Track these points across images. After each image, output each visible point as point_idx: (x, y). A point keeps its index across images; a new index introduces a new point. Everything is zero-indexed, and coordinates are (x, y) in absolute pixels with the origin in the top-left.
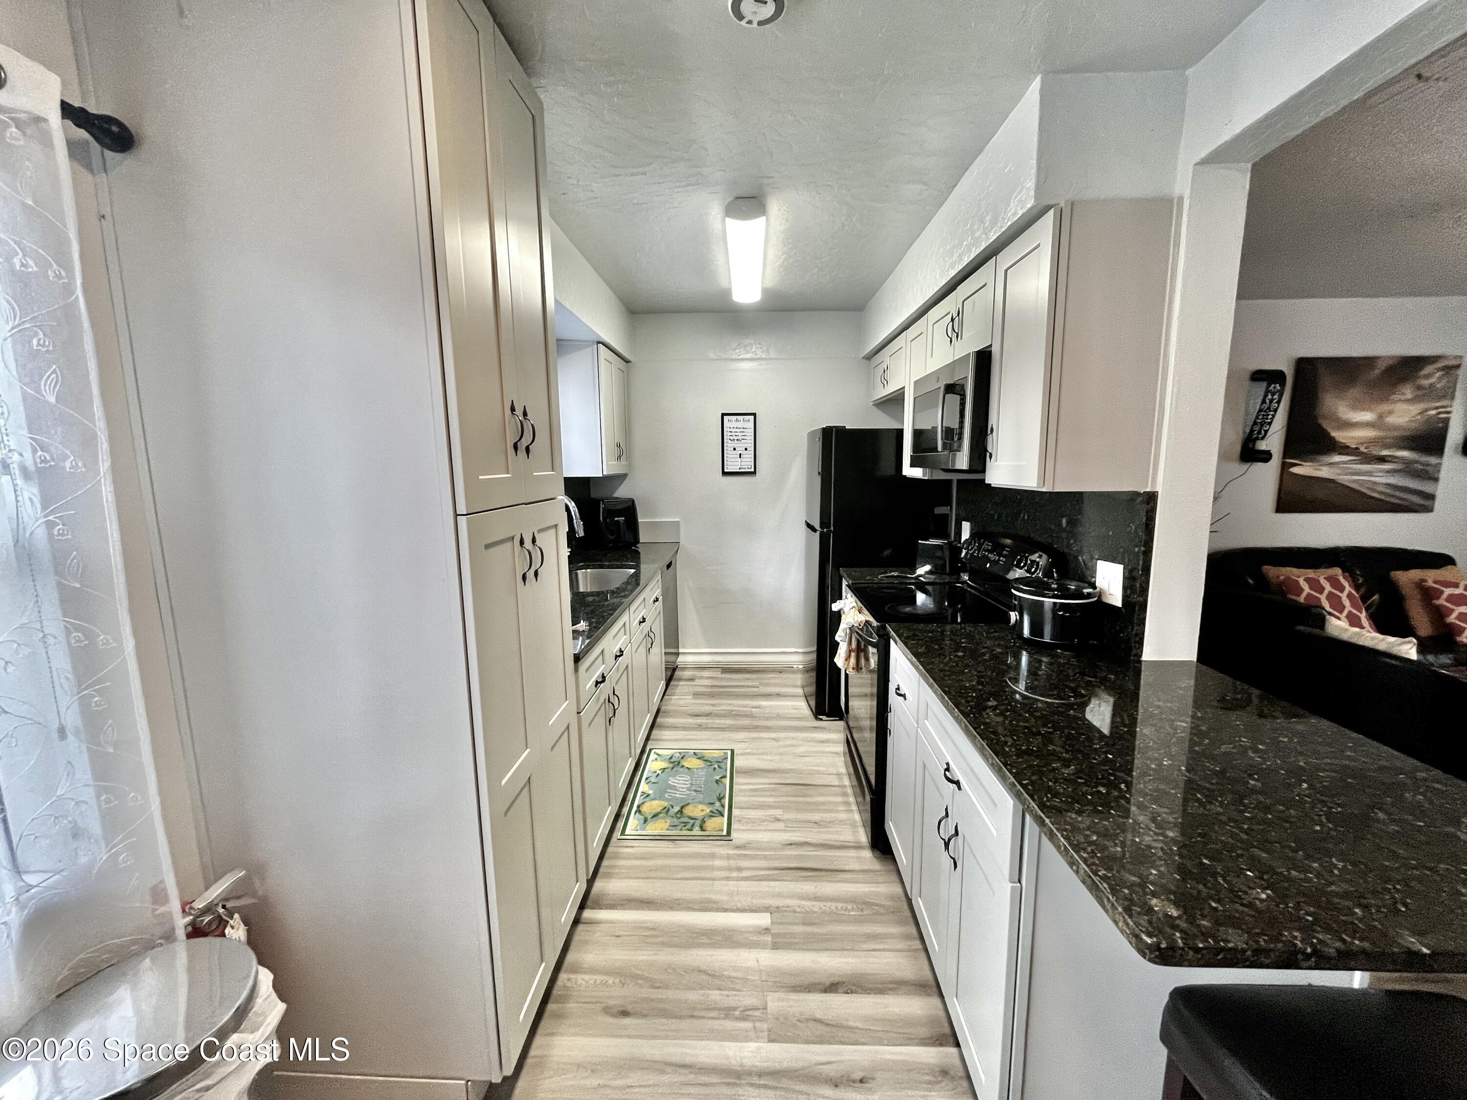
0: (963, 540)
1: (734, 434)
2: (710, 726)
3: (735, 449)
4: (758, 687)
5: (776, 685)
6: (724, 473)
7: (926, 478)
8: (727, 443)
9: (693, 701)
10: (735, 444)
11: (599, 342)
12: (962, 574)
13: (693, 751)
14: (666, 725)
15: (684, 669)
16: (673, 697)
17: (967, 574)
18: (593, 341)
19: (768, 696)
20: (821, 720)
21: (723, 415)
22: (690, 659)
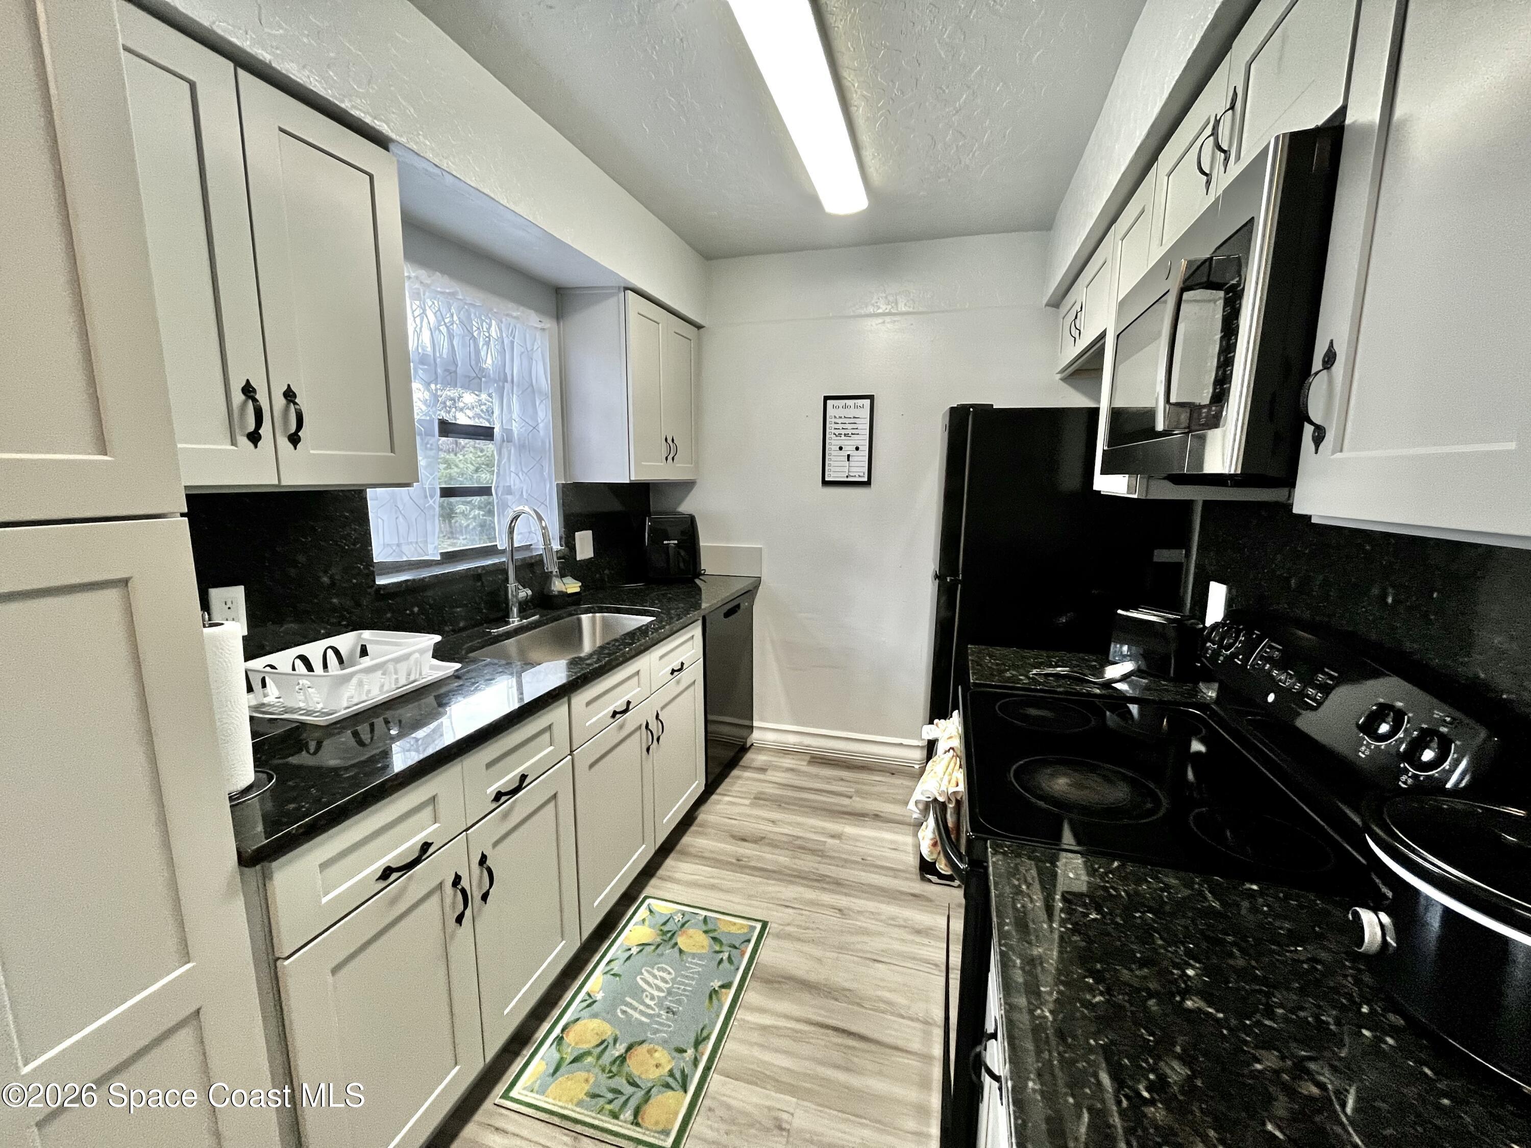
0: (1209, 622)
1: (840, 426)
2: (753, 864)
3: (841, 448)
4: (851, 797)
5: (880, 797)
6: (825, 483)
7: (1135, 496)
8: (831, 439)
9: (748, 810)
10: (843, 441)
11: (626, 289)
12: (1201, 685)
13: (704, 913)
14: (692, 850)
15: (762, 750)
16: (727, 799)
17: (1216, 686)
18: (619, 288)
19: (859, 816)
20: (930, 881)
21: (826, 398)
22: (770, 737)
